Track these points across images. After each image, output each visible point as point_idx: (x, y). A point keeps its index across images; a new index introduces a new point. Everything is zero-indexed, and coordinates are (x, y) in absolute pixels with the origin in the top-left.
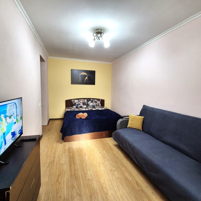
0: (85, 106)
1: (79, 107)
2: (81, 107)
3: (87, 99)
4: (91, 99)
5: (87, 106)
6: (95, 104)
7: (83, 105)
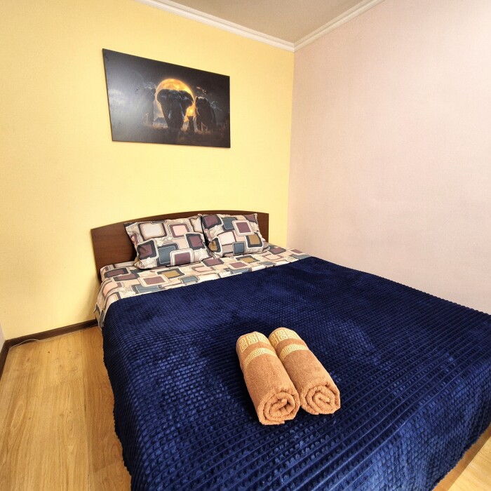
0: (202, 253)
1: (173, 261)
2: (184, 261)
3: (201, 218)
5: (210, 251)
6: (242, 238)
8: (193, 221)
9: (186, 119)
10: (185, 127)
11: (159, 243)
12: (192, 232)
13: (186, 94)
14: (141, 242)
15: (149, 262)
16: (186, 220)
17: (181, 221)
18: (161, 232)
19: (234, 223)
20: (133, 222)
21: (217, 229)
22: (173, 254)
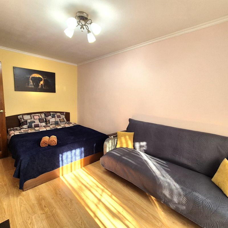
0: (44, 124)
1: (33, 126)
2: (37, 126)
3: (45, 114)
4: (51, 113)
5: (46, 124)
6: (58, 120)
7: (39, 123)
8: (42, 115)
9: (40, 85)
10: (40, 87)
11: (29, 121)
12: (40, 118)
13: (40, 78)
14: (23, 120)
15: (25, 126)
16: (39, 114)
17: (37, 114)
18: (30, 118)
19: (56, 115)
20: (21, 115)
21: (50, 117)
22: (33, 124)
